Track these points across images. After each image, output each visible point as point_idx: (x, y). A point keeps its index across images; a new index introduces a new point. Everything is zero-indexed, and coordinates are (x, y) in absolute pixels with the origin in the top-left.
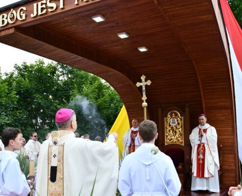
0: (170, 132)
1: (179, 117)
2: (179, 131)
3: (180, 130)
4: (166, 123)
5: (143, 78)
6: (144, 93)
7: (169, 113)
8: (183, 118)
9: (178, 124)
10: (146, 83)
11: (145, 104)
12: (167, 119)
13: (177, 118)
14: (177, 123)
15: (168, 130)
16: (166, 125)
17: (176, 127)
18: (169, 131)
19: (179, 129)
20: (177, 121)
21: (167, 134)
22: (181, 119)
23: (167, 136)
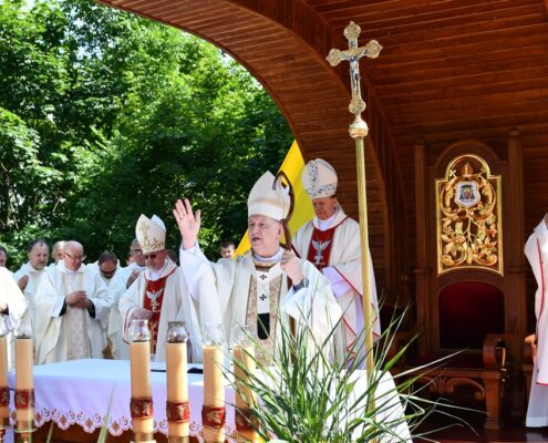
0: (454, 228)
1: (484, 175)
2: (488, 226)
3: (490, 220)
4: (438, 197)
5: (352, 32)
6: (356, 88)
7: (451, 164)
8: (499, 178)
9: (484, 199)
10: (363, 49)
11: (360, 127)
12: (443, 185)
13: (480, 181)
14: (478, 196)
15: (448, 222)
16: (439, 206)
17: (477, 212)
18: (453, 225)
19: (485, 217)
20: (480, 191)
21: (445, 237)
22: (493, 183)
23: (444, 243)
